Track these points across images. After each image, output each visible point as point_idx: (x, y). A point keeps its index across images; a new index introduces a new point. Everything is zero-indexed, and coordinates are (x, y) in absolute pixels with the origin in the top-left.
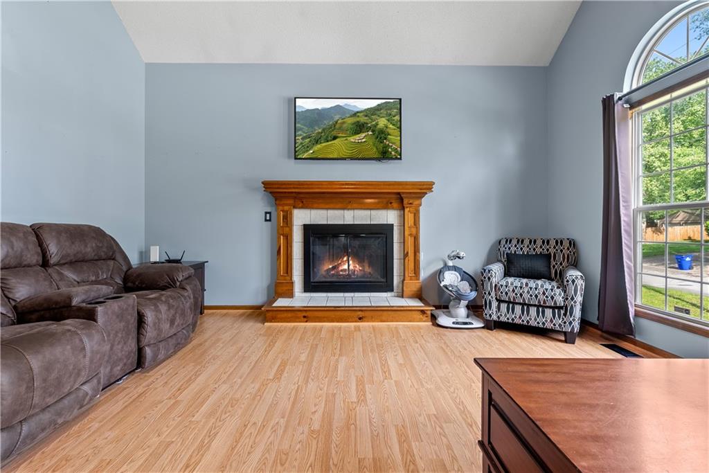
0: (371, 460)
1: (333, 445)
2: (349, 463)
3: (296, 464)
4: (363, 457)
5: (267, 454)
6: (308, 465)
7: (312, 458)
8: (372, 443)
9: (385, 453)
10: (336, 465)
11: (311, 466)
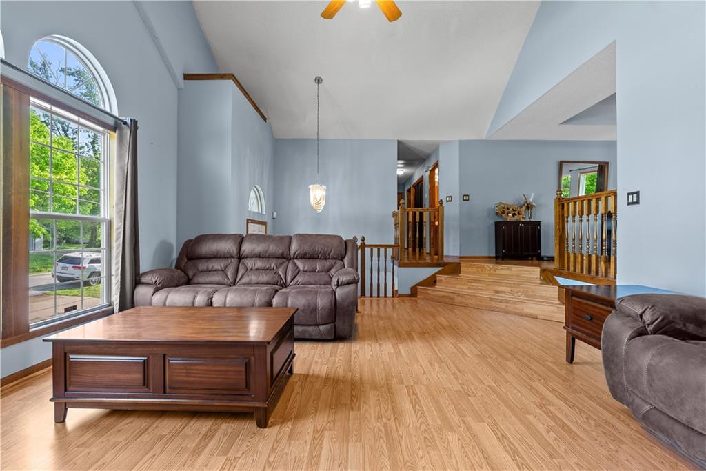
0: (351, 440)
1: (387, 454)
2: (369, 439)
3: (414, 439)
4: (358, 443)
5: (446, 446)
6: (404, 437)
7: (403, 443)
8: (347, 456)
9: (337, 446)
10: (381, 437)
11: (402, 437)
